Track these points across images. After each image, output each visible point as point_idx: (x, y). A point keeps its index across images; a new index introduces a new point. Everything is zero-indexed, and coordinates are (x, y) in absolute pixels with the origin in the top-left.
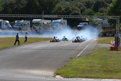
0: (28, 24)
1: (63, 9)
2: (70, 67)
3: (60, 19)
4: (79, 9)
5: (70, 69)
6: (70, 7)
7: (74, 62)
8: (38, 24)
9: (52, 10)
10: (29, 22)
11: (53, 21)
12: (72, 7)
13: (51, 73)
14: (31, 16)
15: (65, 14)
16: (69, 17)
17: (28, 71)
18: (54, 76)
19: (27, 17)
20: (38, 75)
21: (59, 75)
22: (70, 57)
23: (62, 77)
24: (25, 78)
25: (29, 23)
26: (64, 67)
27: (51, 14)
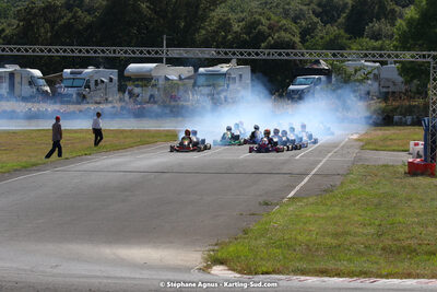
0: (111, 80)
1: (236, 28)
2: (262, 236)
3: (227, 61)
4: (293, 27)
5: (263, 241)
6: (264, 20)
7: (278, 218)
8: (144, 80)
9: (197, 30)
10: (114, 73)
11: (202, 70)
12: (269, 19)
13: (194, 257)
14: (120, 52)
15: (244, 45)
16: (257, 54)
17: (108, 251)
18: (205, 269)
19: (108, 54)
20: (145, 266)
21: (222, 263)
22: (261, 200)
23: (234, 270)
24: (99, 274)
25: (115, 78)
26: (240, 234)
27: (193, 44)
